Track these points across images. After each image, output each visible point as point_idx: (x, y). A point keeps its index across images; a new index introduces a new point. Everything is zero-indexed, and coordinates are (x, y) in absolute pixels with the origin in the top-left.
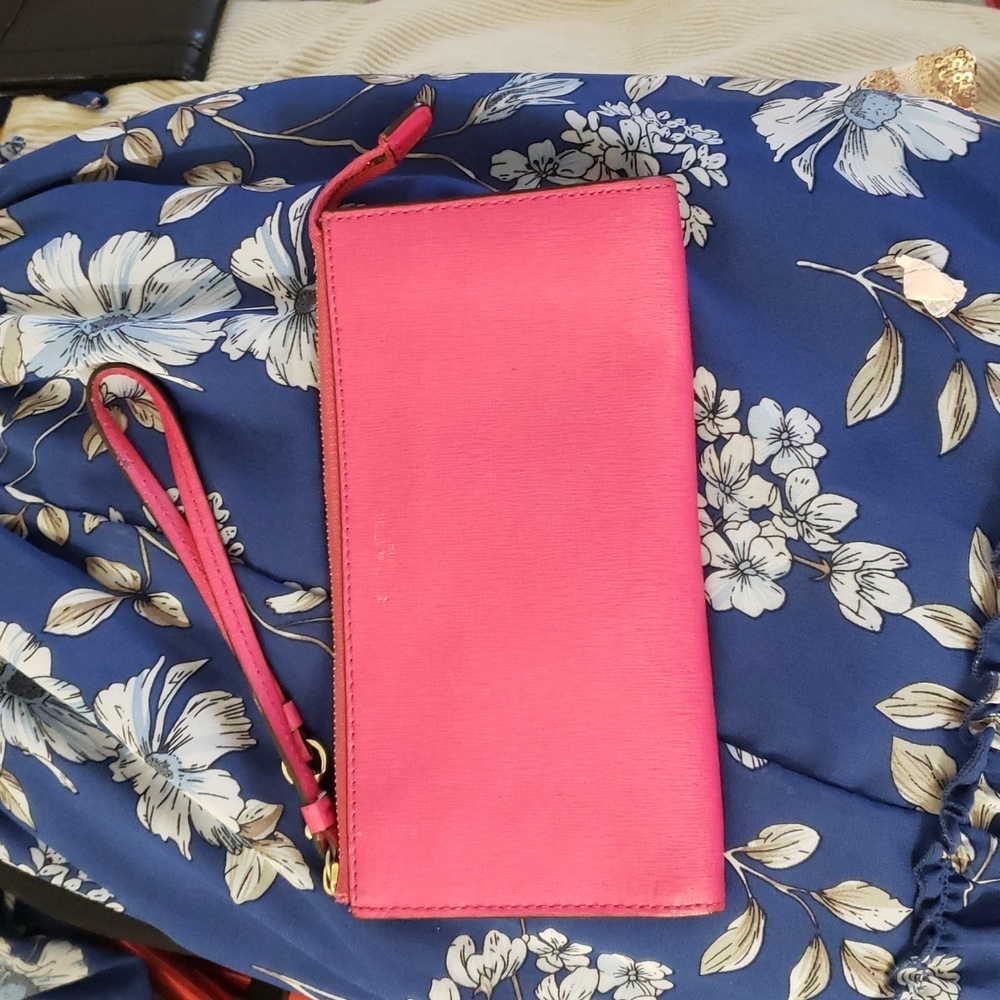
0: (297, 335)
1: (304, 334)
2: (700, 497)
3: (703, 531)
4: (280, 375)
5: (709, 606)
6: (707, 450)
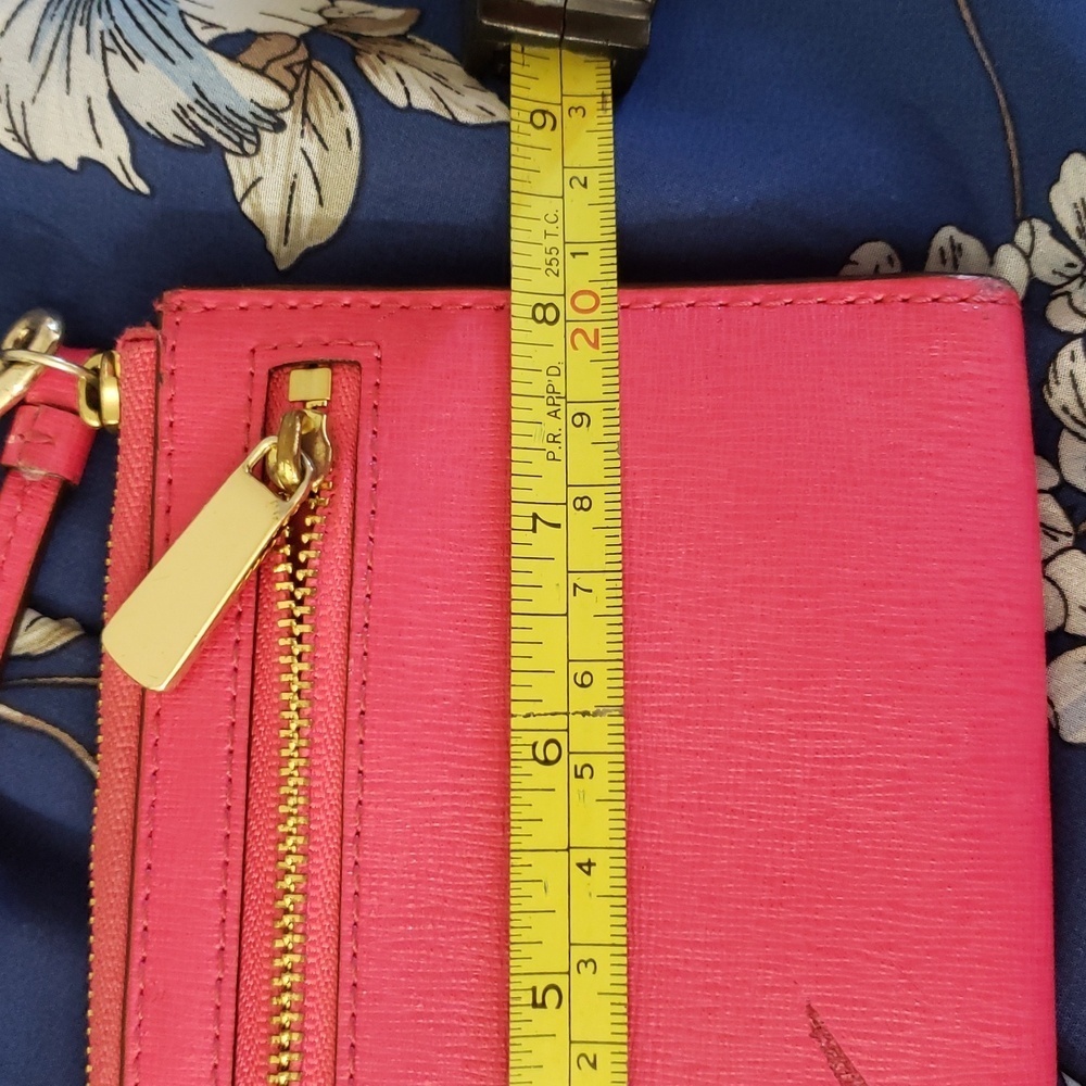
0: (64, 35)
1: (79, 32)
2: (1045, 466)
3: (1050, 547)
4: (15, 132)
5: (1054, 731)
6: (1065, 354)
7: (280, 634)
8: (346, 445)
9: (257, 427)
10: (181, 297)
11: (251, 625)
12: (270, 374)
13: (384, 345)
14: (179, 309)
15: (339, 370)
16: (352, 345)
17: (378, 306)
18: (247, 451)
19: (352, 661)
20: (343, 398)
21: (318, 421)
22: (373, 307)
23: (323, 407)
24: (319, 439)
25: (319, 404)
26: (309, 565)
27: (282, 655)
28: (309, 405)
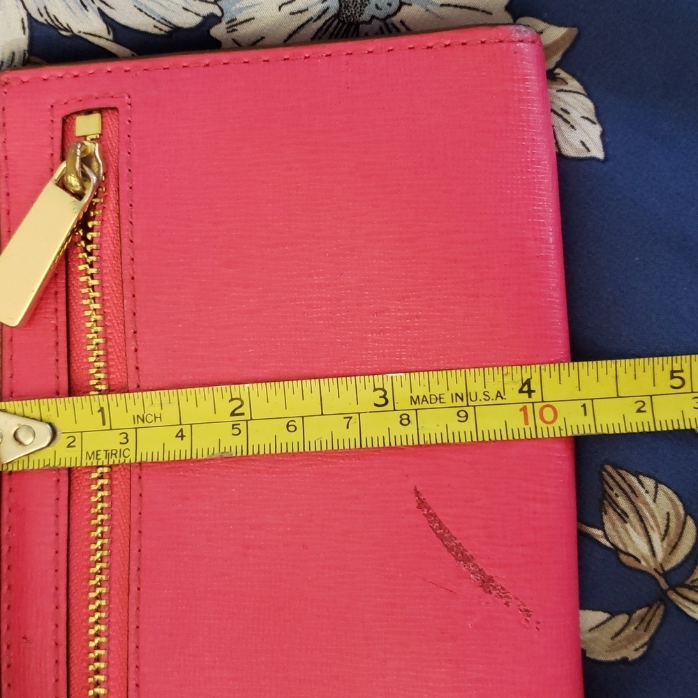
7: (82, 287)
8: (112, 162)
9: (57, 156)
10: (6, 76)
11: (64, 281)
12: (64, 121)
13: (132, 95)
14: (6, 83)
15: (105, 114)
16: (112, 97)
17: (129, 71)
18: (52, 171)
19: (125, 301)
20: (110, 132)
21: (94, 148)
22: (126, 71)
23: (97, 138)
24: (94, 158)
25: (94, 137)
26: (94, 242)
27: (85, 299)
28: (88, 138)
